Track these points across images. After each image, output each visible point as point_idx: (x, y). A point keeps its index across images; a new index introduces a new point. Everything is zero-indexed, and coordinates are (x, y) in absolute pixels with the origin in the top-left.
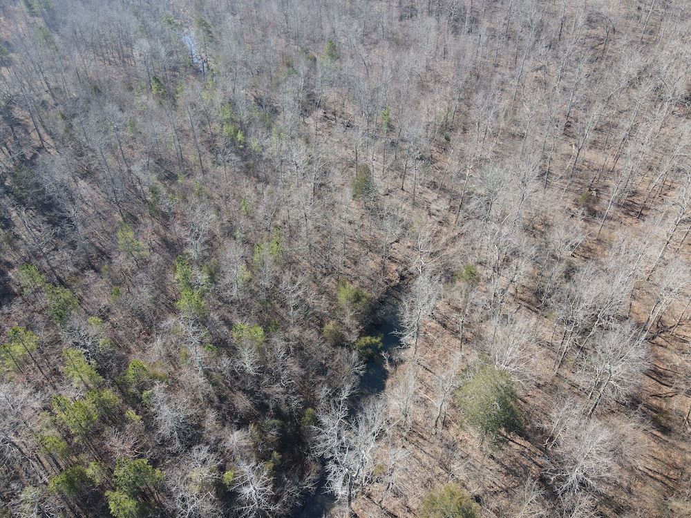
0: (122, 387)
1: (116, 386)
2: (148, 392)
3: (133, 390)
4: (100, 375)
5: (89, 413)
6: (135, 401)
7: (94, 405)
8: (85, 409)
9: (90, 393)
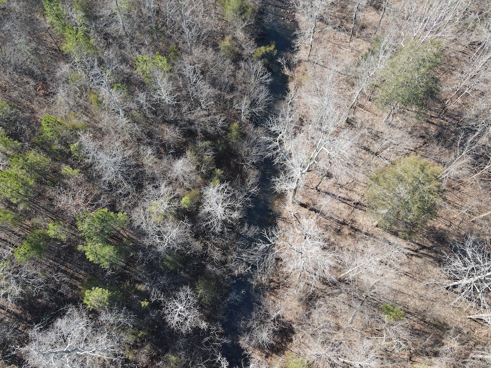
0: (44, 146)
1: (37, 147)
2: (75, 145)
3: (57, 146)
4: (14, 140)
5: (23, 179)
6: (65, 157)
7: (24, 171)
8: (16, 177)
9: (13, 160)
